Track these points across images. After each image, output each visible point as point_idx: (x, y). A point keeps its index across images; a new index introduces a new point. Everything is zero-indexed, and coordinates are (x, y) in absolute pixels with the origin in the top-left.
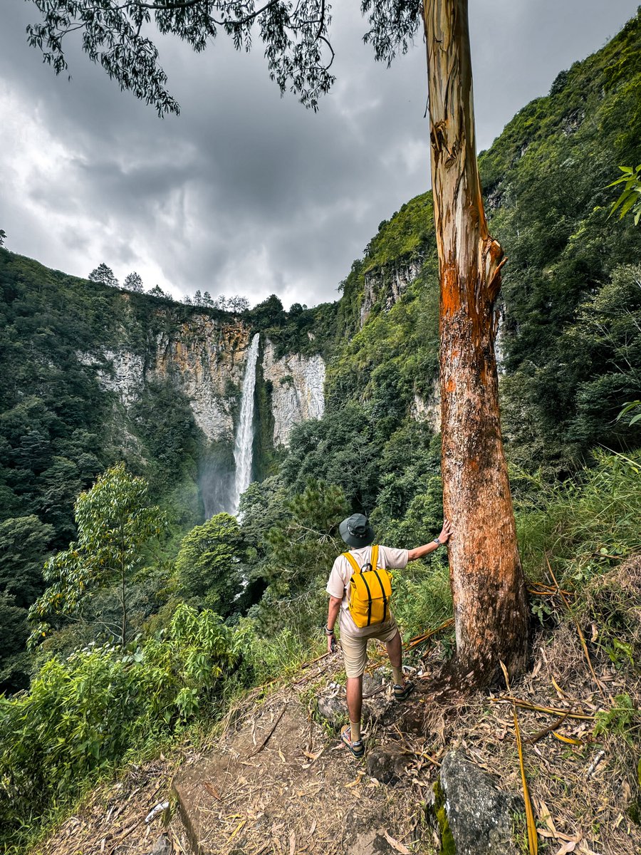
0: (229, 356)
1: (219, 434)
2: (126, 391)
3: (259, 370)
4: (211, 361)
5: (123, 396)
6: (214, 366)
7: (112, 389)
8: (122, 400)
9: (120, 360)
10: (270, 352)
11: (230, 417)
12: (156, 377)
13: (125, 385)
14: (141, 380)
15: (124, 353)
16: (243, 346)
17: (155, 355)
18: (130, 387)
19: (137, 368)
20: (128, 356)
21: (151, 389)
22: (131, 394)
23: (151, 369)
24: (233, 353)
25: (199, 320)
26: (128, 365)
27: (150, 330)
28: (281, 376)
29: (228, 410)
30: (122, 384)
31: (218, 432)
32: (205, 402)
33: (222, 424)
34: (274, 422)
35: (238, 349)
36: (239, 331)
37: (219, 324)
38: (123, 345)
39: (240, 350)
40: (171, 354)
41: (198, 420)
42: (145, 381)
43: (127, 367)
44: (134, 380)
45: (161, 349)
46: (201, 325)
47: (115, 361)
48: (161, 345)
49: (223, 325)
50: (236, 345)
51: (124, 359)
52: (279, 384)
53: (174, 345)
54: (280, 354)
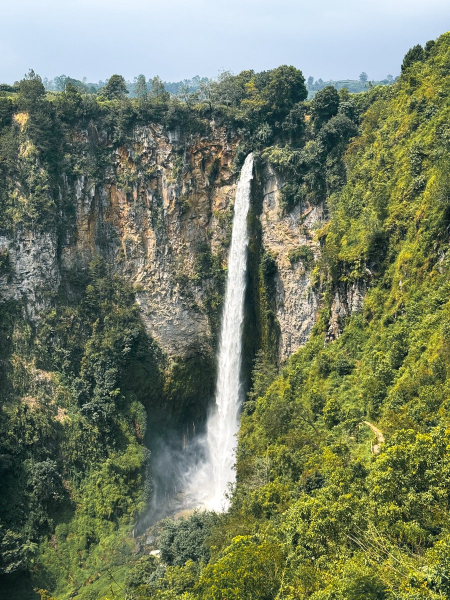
0: (202, 199)
1: (186, 348)
2: (32, 297)
3: (255, 229)
4: (168, 216)
5: (29, 305)
6: (174, 224)
7: (12, 298)
8: (27, 313)
9: (18, 249)
10: (275, 192)
11: (206, 317)
12: (79, 257)
13: (29, 287)
14: (53, 272)
15: (23, 234)
16: (226, 176)
17: (74, 219)
18: (37, 289)
19: (47, 254)
20: (31, 238)
21: (71, 283)
22: (39, 300)
23: (69, 246)
24: (210, 190)
25: (144, 137)
26: (32, 253)
27: (63, 175)
28: (291, 247)
29: (200, 304)
30: (26, 285)
31: (185, 343)
32: (161, 295)
33: (191, 330)
34: (279, 333)
35: (218, 181)
36: (220, 147)
37: (181, 138)
38: (21, 222)
39: (224, 183)
40: (101, 209)
41: (149, 326)
42: (62, 271)
43: (30, 257)
44: (43, 276)
45: (83, 205)
46: (149, 148)
47: (11, 251)
48: (83, 199)
49: (189, 139)
50: (215, 173)
51: (25, 245)
52: (288, 264)
53: (105, 193)
54: (291, 204)
